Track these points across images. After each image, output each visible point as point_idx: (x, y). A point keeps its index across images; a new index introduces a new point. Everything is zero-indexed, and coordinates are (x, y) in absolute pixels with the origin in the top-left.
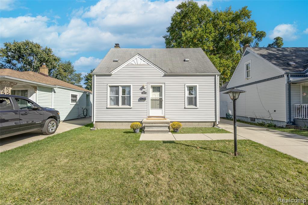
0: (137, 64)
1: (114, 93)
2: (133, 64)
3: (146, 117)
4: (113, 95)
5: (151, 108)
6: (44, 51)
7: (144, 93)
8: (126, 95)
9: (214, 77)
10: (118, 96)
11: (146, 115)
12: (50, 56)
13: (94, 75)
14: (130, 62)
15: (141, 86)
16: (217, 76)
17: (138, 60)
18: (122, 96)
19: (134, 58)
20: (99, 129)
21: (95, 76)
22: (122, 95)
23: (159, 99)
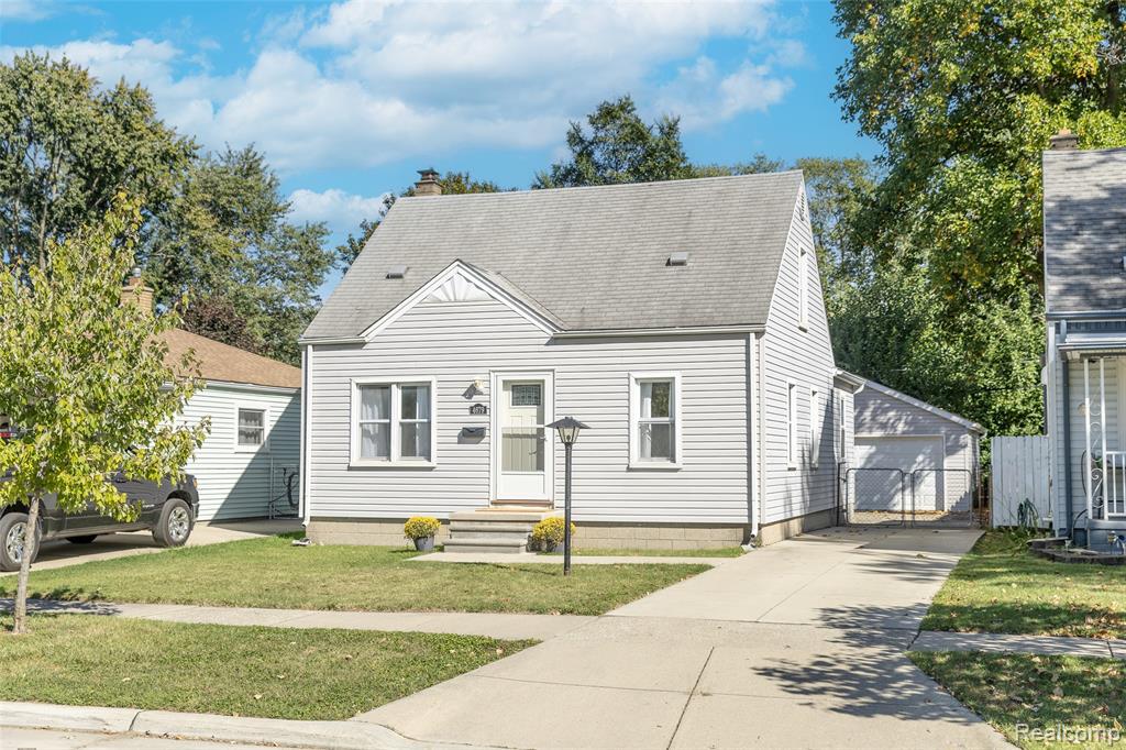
0: (453, 300)
1: (376, 409)
2: (440, 302)
3: (486, 502)
4: (373, 418)
5: (504, 469)
6: (111, 104)
7: (478, 409)
8: (417, 420)
9: (743, 342)
10: (388, 421)
11: (487, 496)
12: (141, 138)
13: (306, 345)
14: (427, 293)
15: (468, 385)
16: (752, 336)
17: (455, 284)
18: (401, 424)
19: (442, 279)
20: (322, 544)
21: (310, 348)
22: (403, 418)
23: (535, 432)
